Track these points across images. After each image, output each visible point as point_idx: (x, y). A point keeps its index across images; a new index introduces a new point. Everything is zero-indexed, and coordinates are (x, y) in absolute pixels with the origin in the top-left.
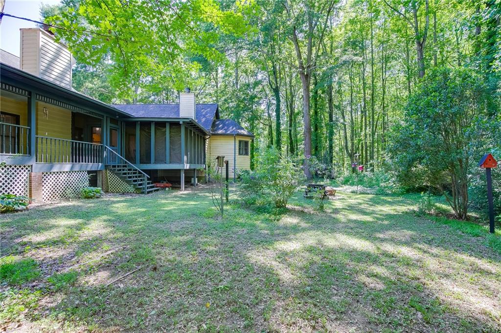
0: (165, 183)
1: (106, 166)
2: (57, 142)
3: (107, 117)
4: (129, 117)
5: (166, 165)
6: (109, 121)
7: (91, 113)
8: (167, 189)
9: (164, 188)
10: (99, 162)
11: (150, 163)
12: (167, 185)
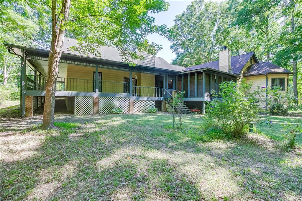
0: (196, 109)
1: (165, 99)
2: (148, 89)
3: (166, 75)
4: (178, 73)
5: (195, 98)
6: (167, 77)
7: (160, 74)
8: (196, 113)
9: (194, 112)
10: (162, 97)
11: (187, 97)
12: (196, 110)
